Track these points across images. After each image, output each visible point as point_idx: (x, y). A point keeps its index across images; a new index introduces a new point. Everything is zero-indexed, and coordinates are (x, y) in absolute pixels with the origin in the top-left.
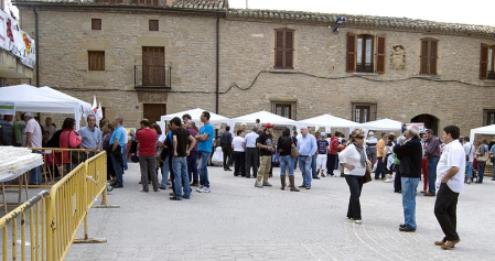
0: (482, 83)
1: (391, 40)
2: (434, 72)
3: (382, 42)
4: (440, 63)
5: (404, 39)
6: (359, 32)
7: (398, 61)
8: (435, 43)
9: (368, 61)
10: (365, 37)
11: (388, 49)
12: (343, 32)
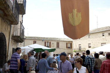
0: (67, 49)
1: (52, 42)
2: (59, 47)
3: (50, 43)
4: (60, 46)
5: (54, 42)
6: (47, 41)
7: (53, 46)
8: (59, 43)
9: (48, 46)
10: (48, 42)
11: (51, 44)
12: (44, 41)
